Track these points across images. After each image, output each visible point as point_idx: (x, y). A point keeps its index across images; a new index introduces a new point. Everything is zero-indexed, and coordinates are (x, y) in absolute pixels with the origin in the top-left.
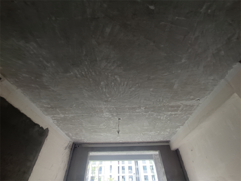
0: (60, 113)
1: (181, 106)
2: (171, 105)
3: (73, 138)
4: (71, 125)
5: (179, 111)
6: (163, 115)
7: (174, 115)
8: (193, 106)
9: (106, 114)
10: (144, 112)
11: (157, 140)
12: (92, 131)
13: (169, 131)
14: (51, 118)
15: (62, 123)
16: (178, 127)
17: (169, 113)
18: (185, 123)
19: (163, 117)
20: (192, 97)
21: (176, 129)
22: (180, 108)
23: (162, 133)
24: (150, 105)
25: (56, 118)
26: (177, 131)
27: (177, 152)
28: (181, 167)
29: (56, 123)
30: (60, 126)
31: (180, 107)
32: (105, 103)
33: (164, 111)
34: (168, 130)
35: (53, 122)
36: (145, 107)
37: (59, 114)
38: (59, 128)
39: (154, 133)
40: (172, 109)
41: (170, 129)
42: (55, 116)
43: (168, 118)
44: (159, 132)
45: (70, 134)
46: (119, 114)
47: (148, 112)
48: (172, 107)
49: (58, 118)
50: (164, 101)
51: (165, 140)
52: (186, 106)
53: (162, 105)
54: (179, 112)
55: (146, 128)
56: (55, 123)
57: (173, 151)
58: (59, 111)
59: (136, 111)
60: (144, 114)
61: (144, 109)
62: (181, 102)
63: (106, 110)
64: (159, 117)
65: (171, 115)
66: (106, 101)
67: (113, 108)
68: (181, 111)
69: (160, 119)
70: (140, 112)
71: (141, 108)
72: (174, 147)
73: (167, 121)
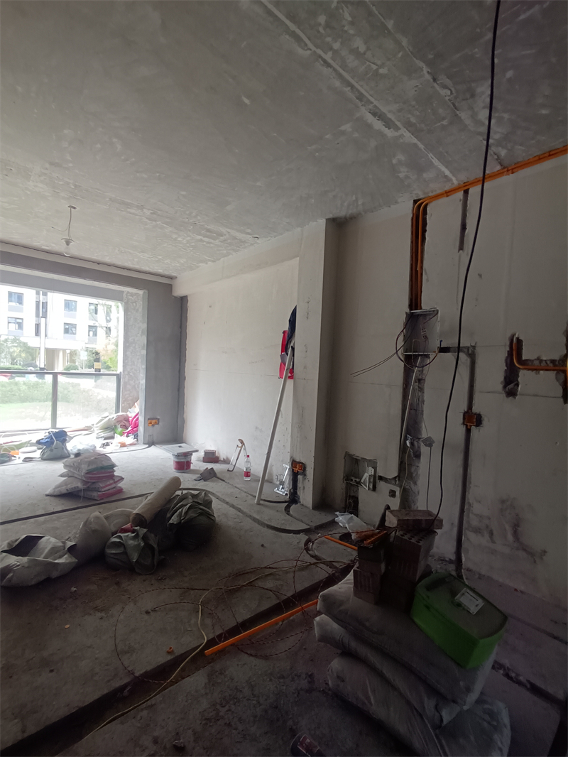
1: (225, 235)
2: (209, 227)
6: (184, 236)
7: (205, 243)
8: (244, 242)
9: (37, 186)
10: (147, 218)
16: (205, 262)
17: (199, 237)
18: (219, 259)
19: (184, 239)
20: (249, 231)
21: (197, 264)
22: (222, 238)
23: (167, 261)
24: (167, 212)
26: (198, 267)
27: (183, 300)
28: (181, 327)
31: (222, 236)
33: (190, 231)
34: (182, 261)
36: (152, 212)
39: (149, 258)
40: (208, 234)
41: (187, 261)
43: (192, 243)
44: (160, 257)
46: (76, 198)
47: (156, 221)
48: (208, 230)
50: (199, 218)
51: (167, 273)
52: (235, 238)
53: (191, 221)
54: (217, 242)
55: (136, 243)
57: (175, 297)
59: (129, 210)
60: (144, 220)
61: (148, 214)
62: (229, 230)
63: (42, 179)
64: (174, 236)
65: (201, 240)
67: (67, 183)
68: (221, 242)
70: (136, 215)
71: (145, 210)
72: (179, 291)
73: (188, 247)
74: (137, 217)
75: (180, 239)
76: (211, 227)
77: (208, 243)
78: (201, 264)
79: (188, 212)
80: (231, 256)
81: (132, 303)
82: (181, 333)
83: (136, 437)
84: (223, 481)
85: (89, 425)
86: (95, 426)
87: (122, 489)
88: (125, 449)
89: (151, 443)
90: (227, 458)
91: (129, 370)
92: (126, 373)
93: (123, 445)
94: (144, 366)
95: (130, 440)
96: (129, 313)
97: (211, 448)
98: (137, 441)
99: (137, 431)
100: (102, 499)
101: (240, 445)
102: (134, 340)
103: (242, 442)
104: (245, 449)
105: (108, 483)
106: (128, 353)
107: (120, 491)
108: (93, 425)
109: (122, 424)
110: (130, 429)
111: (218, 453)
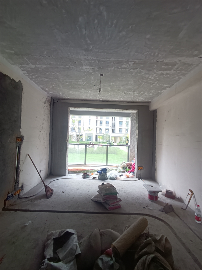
0: (29, 62)
1: (178, 63)
2: (166, 61)
3: (50, 93)
4: (45, 78)
5: (172, 70)
6: (152, 74)
7: (164, 75)
8: (192, 65)
9: (86, 68)
10: (132, 69)
11: (138, 100)
12: (70, 86)
13: (153, 92)
14: (20, 68)
15: (34, 76)
16: (165, 89)
17: (161, 72)
18: (173, 85)
19: (152, 76)
20: (196, 52)
21: (161, 91)
22: (175, 67)
23: (146, 94)
24: (141, 59)
25: (25, 69)
26: (161, 93)
27: (155, 112)
28: (153, 125)
29: (28, 74)
30: (33, 79)
31: (175, 65)
32: (84, 53)
33: (155, 69)
35: (24, 73)
36: (133, 62)
37: (28, 64)
38: (32, 81)
39: (137, 94)
40: (166, 67)
41: (155, 91)
42: (23, 65)
43: (157, 77)
44: (142, 92)
45: (46, 88)
46: (101, 69)
47: (136, 69)
48: (167, 64)
49: (28, 69)
50: (160, 55)
51: (146, 101)
52: (184, 64)
53: (155, 61)
54: (172, 72)
55: (130, 87)
56: (26, 74)
57: (151, 111)
58: (28, 60)
59: (122, 66)
60: (131, 70)
61: (132, 65)
62: (180, 59)
63: (86, 63)
64: (147, 76)
65: (162, 74)
66: (86, 50)
67: (95, 60)
68: (175, 71)
69: (148, 78)
70: (126, 68)
71: (129, 63)
72: (153, 108)
73: (155, 81)
74: (127, 70)
75: (150, 77)
76: (168, 60)
77: (167, 74)
78: (162, 91)
79: (153, 54)
80: (181, 80)
81: (134, 117)
82: (153, 127)
83: (134, 173)
84: (179, 217)
85: (117, 165)
86: (120, 166)
87: (120, 206)
88: (128, 179)
89: (140, 178)
90: (181, 198)
91: (132, 144)
92: (131, 145)
93: (128, 177)
94: (137, 143)
95: (131, 175)
96: (133, 121)
97: (171, 189)
98: (134, 176)
99: (134, 171)
100: (110, 210)
101: (191, 194)
102: (134, 132)
103: (192, 192)
104: (194, 197)
105: (114, 202)
106: (132, 137)
107: (119, 207)
108: (119, 165)
109: (129, 167)
110: (131, 170)
111: (175, 193)
